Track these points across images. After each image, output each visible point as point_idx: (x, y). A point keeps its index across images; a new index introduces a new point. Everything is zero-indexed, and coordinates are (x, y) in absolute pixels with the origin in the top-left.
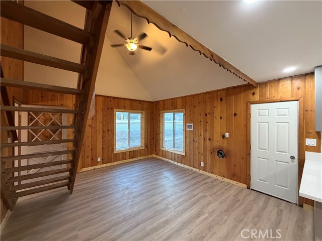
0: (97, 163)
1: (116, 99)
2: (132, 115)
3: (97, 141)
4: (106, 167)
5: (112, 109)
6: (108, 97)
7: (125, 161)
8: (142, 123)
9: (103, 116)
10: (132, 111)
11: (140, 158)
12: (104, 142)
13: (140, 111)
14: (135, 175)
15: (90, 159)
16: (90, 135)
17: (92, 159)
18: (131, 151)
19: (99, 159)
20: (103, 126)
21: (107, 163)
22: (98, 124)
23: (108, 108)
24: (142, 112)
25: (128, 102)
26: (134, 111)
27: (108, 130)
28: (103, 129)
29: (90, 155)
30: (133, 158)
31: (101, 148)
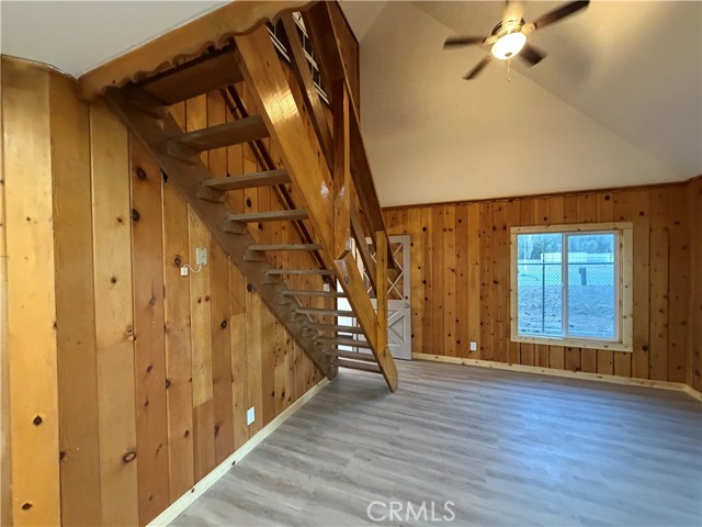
0: (469, 354)
1: (517, 203)
2: (574, 239)
3: (467, 304)
4: (491, 368)
5: (505, 228)
6: (494, 200)
7: (548, 371)
8: (618, 264)
9: (482, 248)
10: (573, 227)
11: (607, 378)
12: (484, 308)
13: (611, 225)
14: (546, 418)
15: (453, 340)
16: (453, 290)
17: (458, 342)
18: (570, 349)
19: (473, 346)
20: (482, 271)
21: (492, 360)
22: (470, 267)
23: (494, 229)
24: (619, 225)
25: (558, 202)
26: (582, 227)
27: (495, 282)
28: (481, 277)
29: (453, 333)
30: (579, 369)
31: (479, 322)
